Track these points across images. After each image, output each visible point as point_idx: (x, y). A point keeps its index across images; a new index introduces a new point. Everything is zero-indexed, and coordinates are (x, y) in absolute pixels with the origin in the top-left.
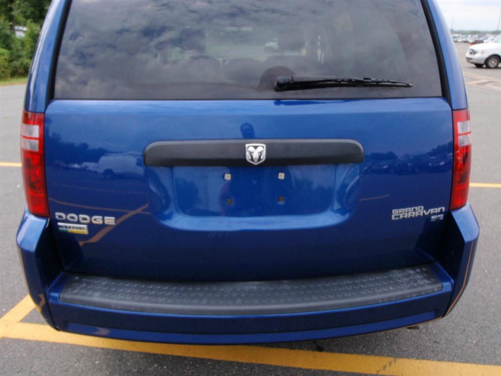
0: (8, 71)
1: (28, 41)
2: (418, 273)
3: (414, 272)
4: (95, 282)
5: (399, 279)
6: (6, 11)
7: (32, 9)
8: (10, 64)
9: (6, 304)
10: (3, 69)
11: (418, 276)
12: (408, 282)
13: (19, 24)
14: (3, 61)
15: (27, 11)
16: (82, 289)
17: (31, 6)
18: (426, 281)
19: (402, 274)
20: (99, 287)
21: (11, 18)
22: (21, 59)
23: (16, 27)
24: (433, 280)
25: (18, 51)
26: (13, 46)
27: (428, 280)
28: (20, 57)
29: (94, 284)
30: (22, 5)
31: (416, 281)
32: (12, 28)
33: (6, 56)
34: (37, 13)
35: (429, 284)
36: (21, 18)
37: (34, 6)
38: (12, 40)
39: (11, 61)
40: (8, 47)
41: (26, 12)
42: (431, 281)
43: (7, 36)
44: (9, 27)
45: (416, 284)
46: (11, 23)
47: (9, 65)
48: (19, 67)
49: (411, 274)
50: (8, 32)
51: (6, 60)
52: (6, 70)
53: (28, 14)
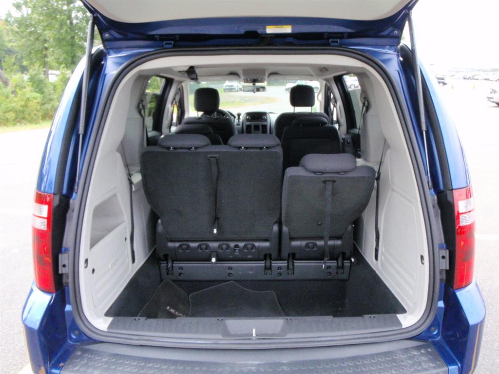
0: (40, 114)
1: (60, 85)
2: (422, 354)
3: (419, 353)
4: (97, 358)
5: (402, 361)
6: (41, 57)
7: (65, 55)
8: (42, 107)
9: (15, 365)
10: (35, 112)
11: (423, 358)
12: (412, 365)
13: (52, 68)
14: (36, 104)
15: (60, 57)
16: (83, 365)
17: (64, 53)
18: (431, 365)
19: (405, 356)
20: (100, 364)
21: (45, 64)
22: (52, 102)
23: (50, 72)
24: (438, 363)
25: (50, 95)
26: (45, 90)
27: (433, 363)
28: (51, 100)
29: (95, 361)
30: (56, 51)
31: (420, 364)
32: (46, 73)
33: (39, 100)
34: (70, 60)
35: (434, 368)
36: (55, 64)
37: (67, 53)
38: (45, 84)
39: (43, 104)
40: (41, 91)
41: (59, 59)
42: (436, 364)
43: (41, 81)
44: (43, 73)
45: (419, 368)
46: (44, 69)
47: (41, 109)
48: (50, 110)
49: (415, 355)
50: (42, 76)
51: (38, 103)
52: (38, 113)
53: (61, 60)
